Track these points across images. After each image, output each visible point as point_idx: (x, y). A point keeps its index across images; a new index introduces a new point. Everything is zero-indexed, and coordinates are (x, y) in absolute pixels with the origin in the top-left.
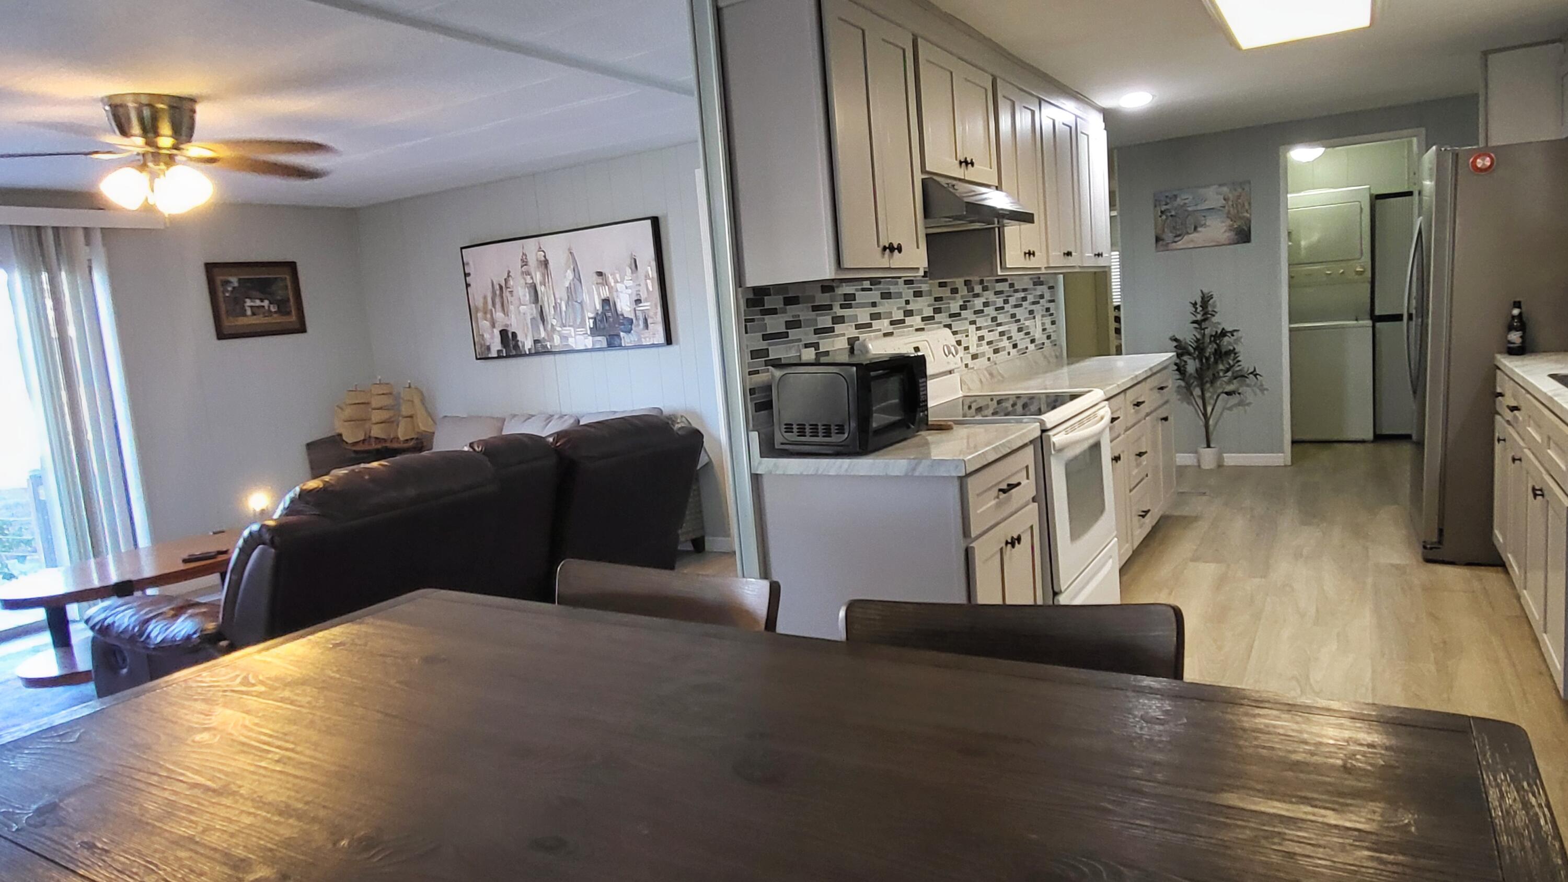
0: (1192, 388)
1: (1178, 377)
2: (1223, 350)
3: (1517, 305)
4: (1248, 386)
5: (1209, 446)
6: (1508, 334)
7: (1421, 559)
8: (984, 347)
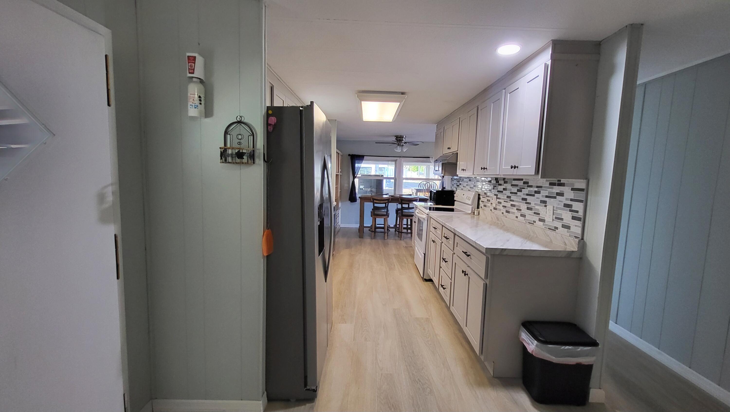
8: (500, 207)
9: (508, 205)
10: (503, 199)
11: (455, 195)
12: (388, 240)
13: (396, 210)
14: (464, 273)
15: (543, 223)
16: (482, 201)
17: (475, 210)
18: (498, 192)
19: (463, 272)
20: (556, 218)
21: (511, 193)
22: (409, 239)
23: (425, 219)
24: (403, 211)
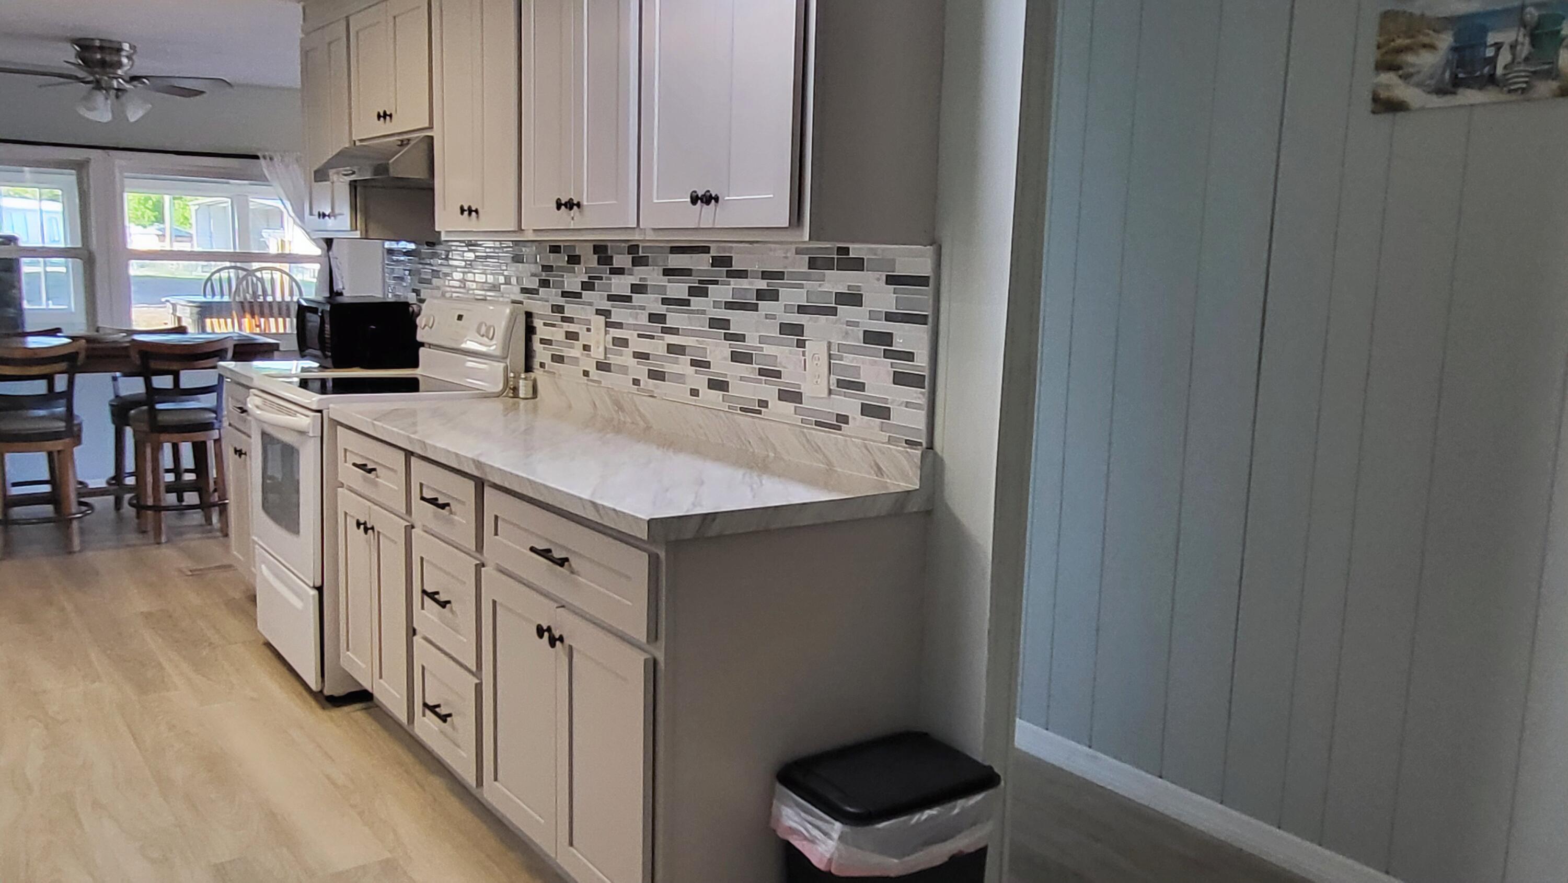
8: (625, 358)
9: (657, 347)
10: (635, 327)
11: (420, 321)
12: (90, 554)
13: (112, 406)
14: (546, 634)
15: (796, 407)
16: (543, 341)
17: (517, 377)
18: (609, 300)
19: (540, 631)
20: (840, 384)
21: (665, 301)
22: (199, 536)
23: (311, 434)
24: (159, 406)
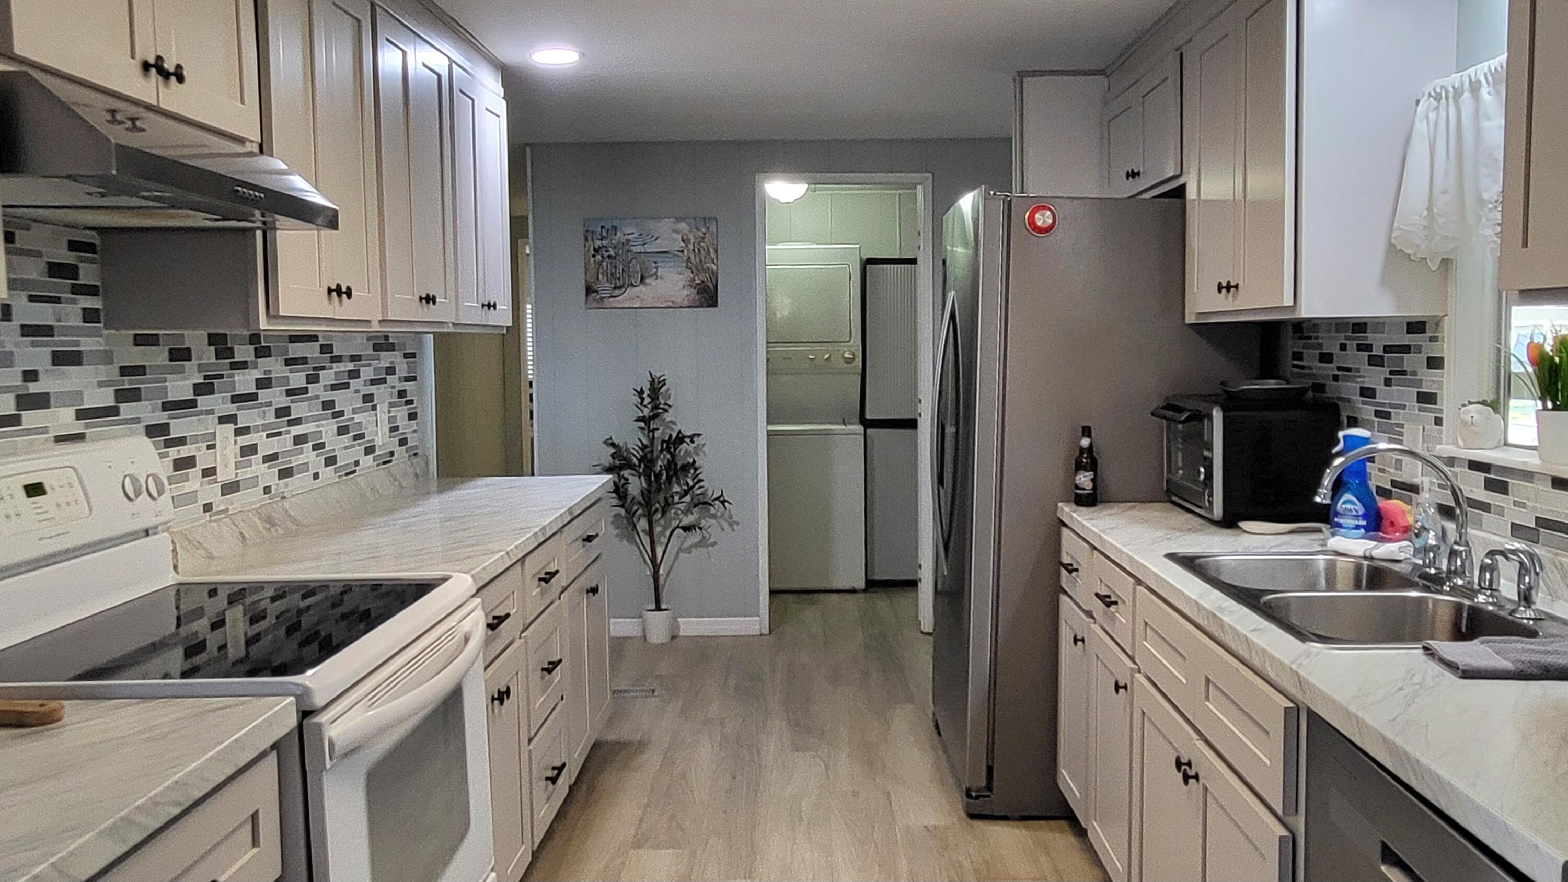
0: (635, 520)
1: (615, 502)
2: (679, 463)
3: (1087, 432)
4: (714, 516)
5: (658, 608)
6: (1075, 475)
7: (963, 815)
8: (254, 467)
9: (284, 443)
15: (372, 456)
18: (233, 402)
20: (391, 430)
